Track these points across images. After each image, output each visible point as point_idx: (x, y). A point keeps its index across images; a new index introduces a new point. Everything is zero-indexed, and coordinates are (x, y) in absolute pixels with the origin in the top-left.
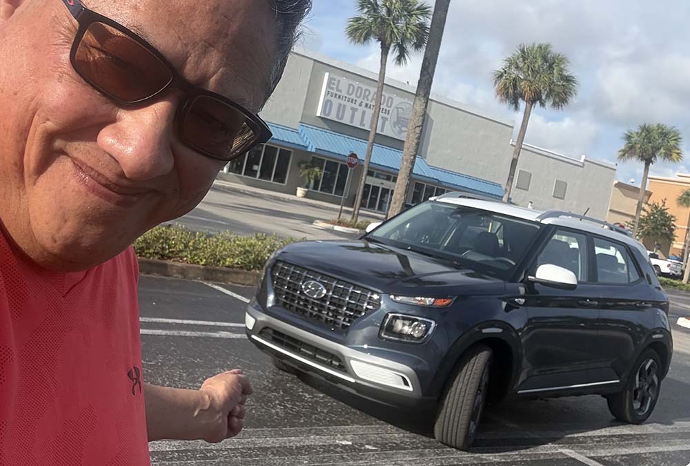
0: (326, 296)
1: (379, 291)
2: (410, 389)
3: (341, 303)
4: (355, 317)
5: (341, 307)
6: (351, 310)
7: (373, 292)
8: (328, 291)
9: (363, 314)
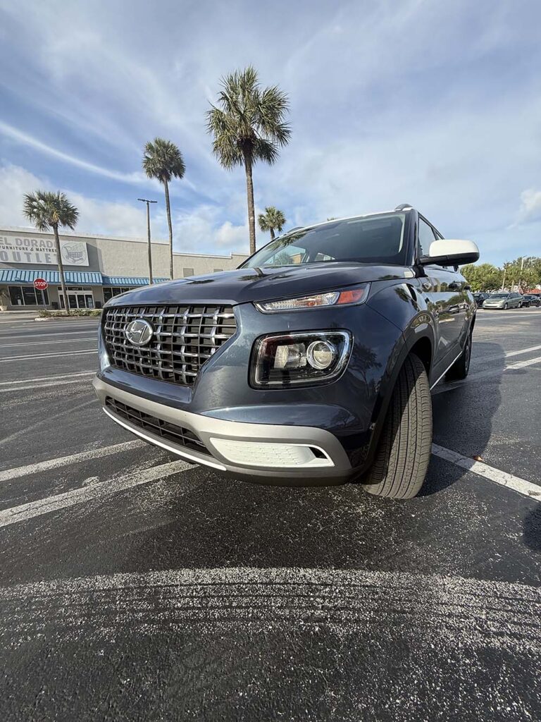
0: (154, 337)
1: (232, 302)
2: (328, 462)
3: (178, 343)
4: (203, 360)
5: (178, 348)
6: (196, 350)
7: (222, 308)
8: (155, 329)
9: (213, 351)
